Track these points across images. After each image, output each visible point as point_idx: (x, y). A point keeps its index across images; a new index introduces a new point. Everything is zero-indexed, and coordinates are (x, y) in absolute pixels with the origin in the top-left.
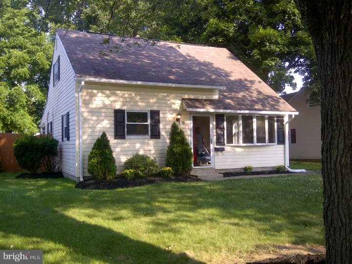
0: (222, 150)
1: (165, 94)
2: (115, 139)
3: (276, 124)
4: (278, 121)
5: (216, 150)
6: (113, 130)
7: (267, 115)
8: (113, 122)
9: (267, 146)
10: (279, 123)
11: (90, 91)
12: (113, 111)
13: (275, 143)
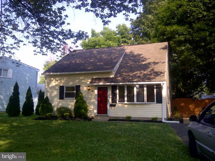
0: (114, 106)
1: (83, 77)
2: (60, 99)
3: (155, 90)
4: (157, 88)
5: (111, 105)
6: (59, 95)
7: (145, 84)
8: (59, 92)
9: (146, 104)
10: (158, 89)
11: (50, 79)
12: (59, 87)
13: (154, 102)
